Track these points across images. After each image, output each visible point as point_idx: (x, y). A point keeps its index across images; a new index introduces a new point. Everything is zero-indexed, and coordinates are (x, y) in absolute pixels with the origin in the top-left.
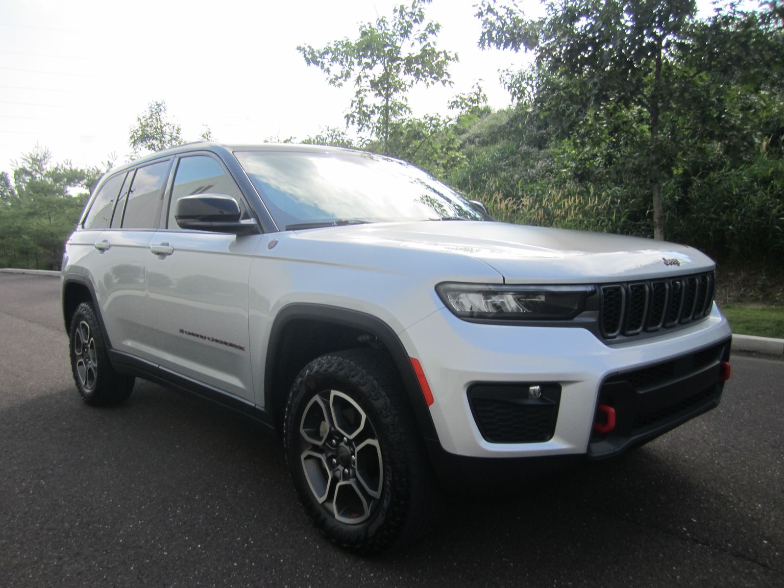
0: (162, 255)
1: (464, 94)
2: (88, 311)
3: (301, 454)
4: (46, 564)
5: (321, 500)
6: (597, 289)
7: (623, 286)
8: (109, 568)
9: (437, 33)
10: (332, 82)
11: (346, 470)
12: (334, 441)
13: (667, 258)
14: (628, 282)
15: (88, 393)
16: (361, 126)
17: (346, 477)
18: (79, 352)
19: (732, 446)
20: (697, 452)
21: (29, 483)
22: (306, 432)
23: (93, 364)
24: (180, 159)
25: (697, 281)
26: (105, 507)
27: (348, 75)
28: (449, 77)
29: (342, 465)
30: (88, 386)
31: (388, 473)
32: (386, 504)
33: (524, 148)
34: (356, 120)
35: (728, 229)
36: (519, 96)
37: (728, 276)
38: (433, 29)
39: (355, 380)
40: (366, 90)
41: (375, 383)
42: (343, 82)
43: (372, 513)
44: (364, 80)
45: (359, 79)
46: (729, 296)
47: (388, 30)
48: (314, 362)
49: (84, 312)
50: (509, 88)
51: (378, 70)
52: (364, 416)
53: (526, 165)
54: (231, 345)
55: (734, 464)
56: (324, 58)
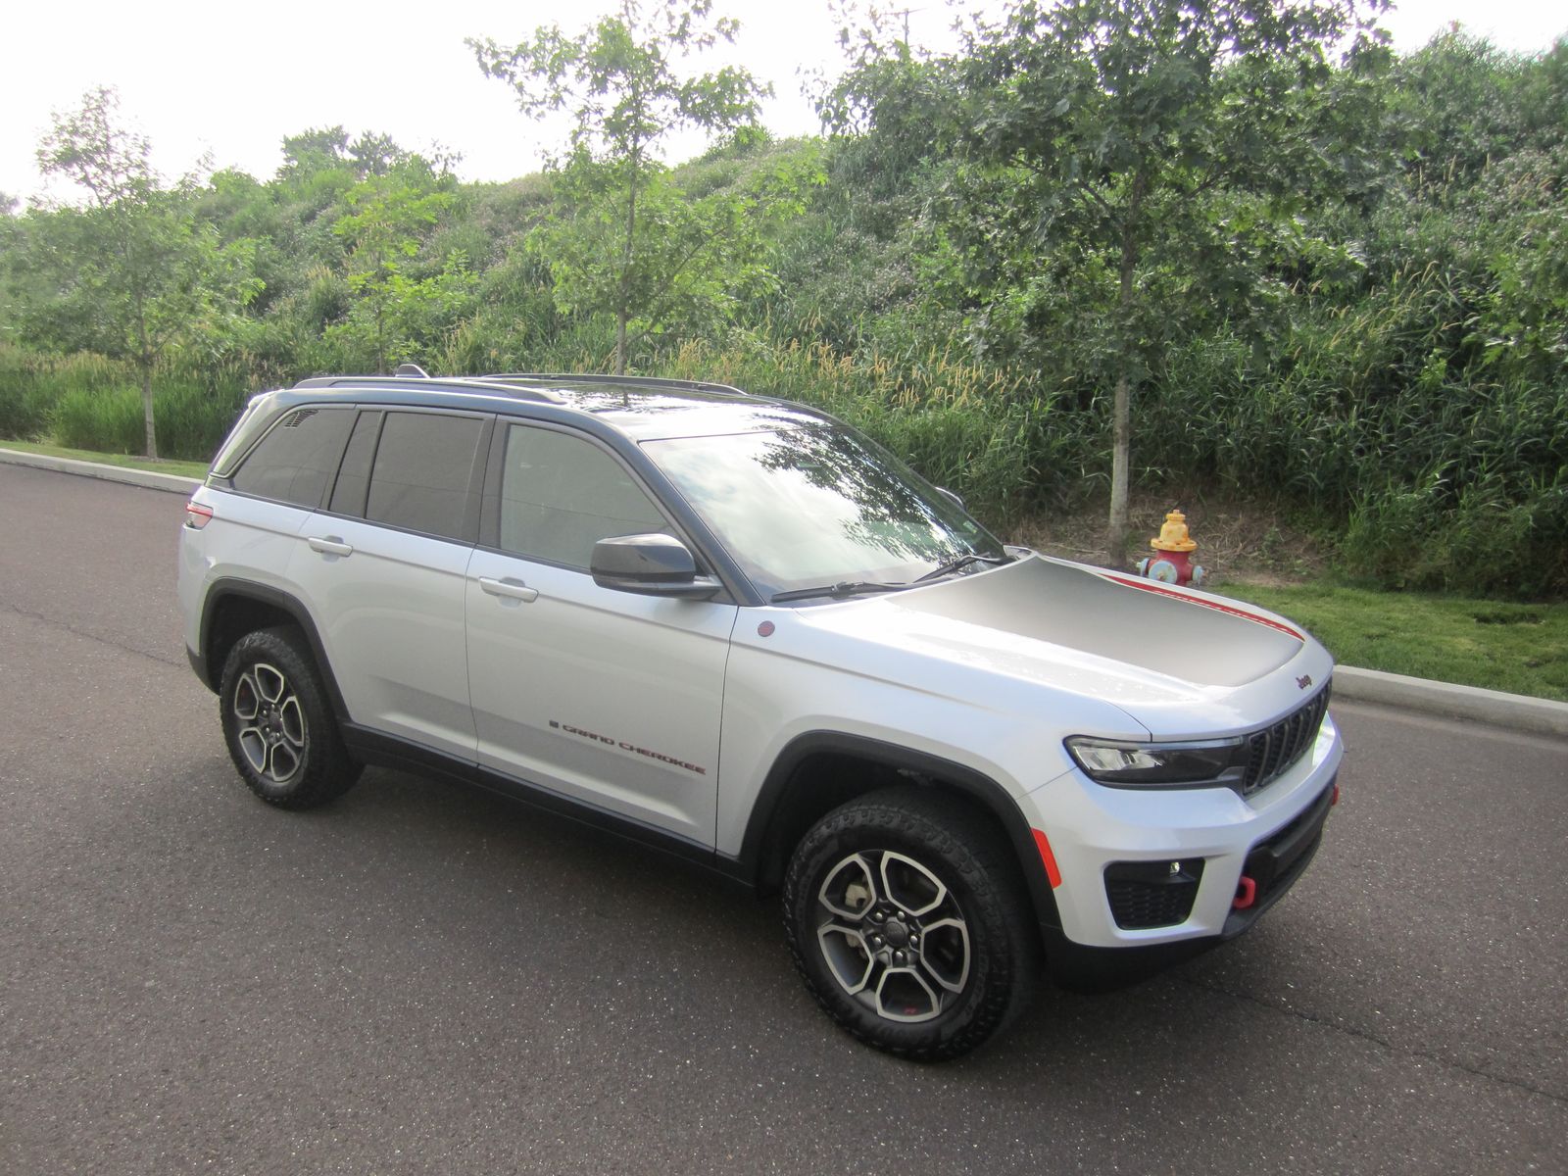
0: (509, 599)
3: (818, 929)
4: (492, 1108)
5: (853, 991)
6: (1249, 740)
7: (1269, 732)
10: (525, 108)
11: (899, 953)
12: (881, 915)
13: (1300, 678)
15: (278, 788)
17: (896, 962)
18: (248, 715)
22: (828, 899)
23: (289, 740)
24: (508, 425)
27: (558, 101)
29: (890, 946)
30: (272, 775)
31: (980, 963)
32: (974, 1001)
33: (851, 234)
37: (1217, 520)
38: (728, 29)
39: (933, 844)
41: (965, 850)
42: (547, 111)
43: (948, 1009)
45: (580, 115)
46: (1221, 557)
48: (852, 809)
52: (943, 890)
54: (674, 762)
55: (1313, 896)
56: (515, 65)
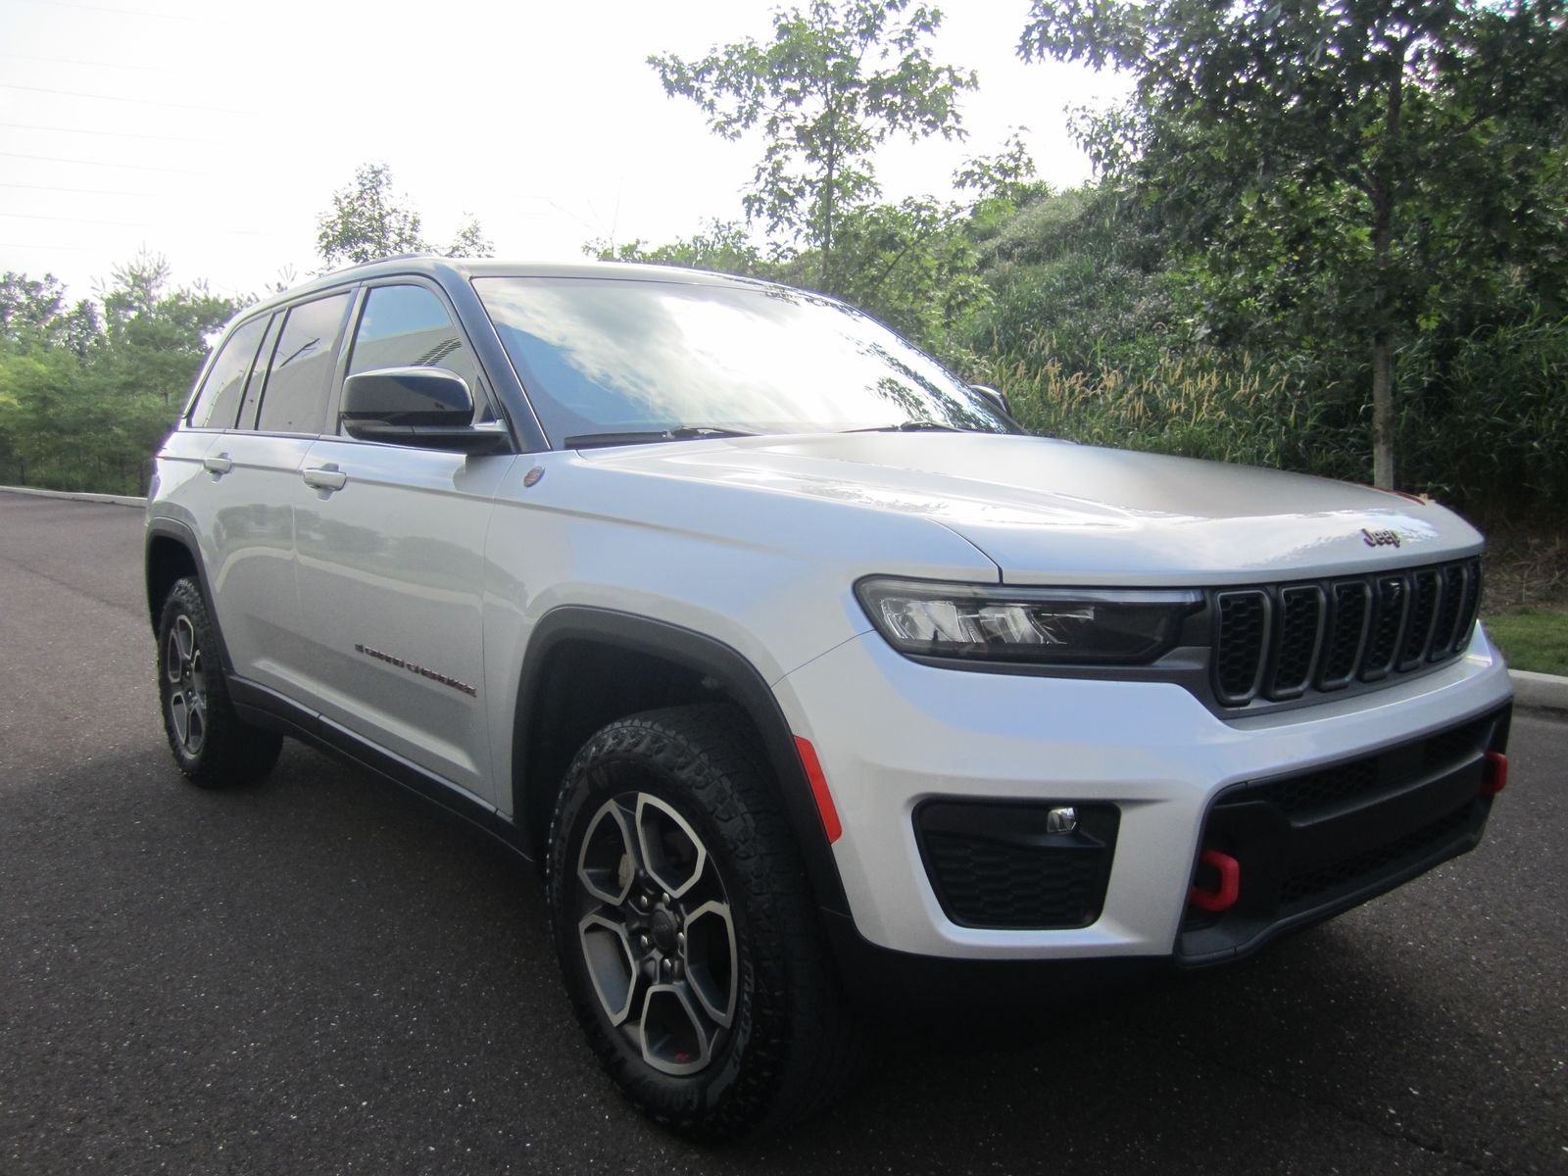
0: (324, 488)
1: (988, 158)
2: (191, 596)
3: (579, 921)
4: (50, 1131)
5: (616, 1019)
6: (1209, 602)
7: (1269, 594)
8: (174, 1146)
9: (936, 30)
10: (720, 128)
11: (667, 961)
12: (644, 899)
13: (1371, 530)
14: (1279, 585)
15: (191, 760)
16: (776, 219)
17: (666, 976)
18: (175, 677)
19: (1511, 923)
20: (1432, 935)
21: (48, 949)
22: (590, 875)
23: (200, 703)
24: (369, 290)
25: (1439, 580)
26: (189, 1009)
27: (751, 116)
28: (958, 122)
29: (661, 951)
30: (190, 745)
31: (746, 977)
32: (741, 1041)
33: (1114, 269)
34: (765, 207)
35: (1532, 448)
36: (1106, 161)
37: (1527, 546)
38: (928, 21)
39: (683, 775)
40: (787, 147)
41: (726, 784)
42: (742, 130)
43: (715, 1058)
44: (783, 126)
45: (773, 122)
46: (1528, 589)
47: (836, 23)
48: (606, 730)
49: (184, 597)
50: (1087, 145)
51: (814, 106)
52: (702, 852)
53: (1115, 305)
54: (451, 683)
55: (1512, 963)
56: (703, 81)
